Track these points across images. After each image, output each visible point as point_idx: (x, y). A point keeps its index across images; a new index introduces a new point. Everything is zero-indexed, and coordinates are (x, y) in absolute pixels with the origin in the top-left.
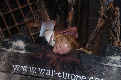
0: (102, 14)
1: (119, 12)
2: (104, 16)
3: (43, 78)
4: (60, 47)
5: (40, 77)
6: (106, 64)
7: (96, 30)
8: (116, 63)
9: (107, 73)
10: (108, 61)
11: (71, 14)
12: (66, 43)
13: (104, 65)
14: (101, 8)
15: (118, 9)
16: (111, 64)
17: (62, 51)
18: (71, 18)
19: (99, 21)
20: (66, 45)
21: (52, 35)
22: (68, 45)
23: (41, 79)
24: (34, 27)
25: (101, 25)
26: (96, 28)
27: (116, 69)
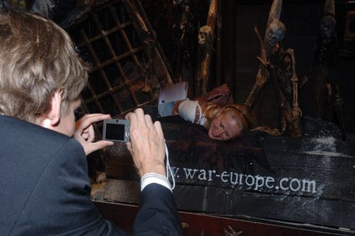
0: (264, 61)
1: (293, 58)
2: (268, 65)
3: (193, 185)
4: (221, 125)
5: (188, 185)
6: (310, 153)
7: (255, 91)
8: (329, 150)
9: (314, 169)
10: (312, 147)
11: (205, 64)
12: (234, 117)
13: (308, 155)
14: (261, 51)
15: (291, 51)
16: (318, 151)
17: (227, 134)
18: (205, 72)
19: (259, 75)
20: (233, 123)
21: (197, 107)
22: (237, 121)
23: (190, 186)
24: (144, 92)
25: (263, 82)
26: (255, 87)
27: (329, 160)
